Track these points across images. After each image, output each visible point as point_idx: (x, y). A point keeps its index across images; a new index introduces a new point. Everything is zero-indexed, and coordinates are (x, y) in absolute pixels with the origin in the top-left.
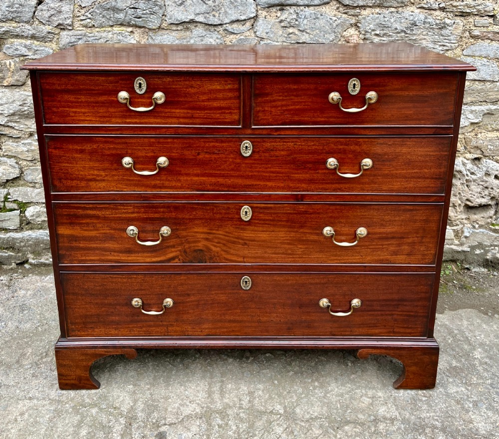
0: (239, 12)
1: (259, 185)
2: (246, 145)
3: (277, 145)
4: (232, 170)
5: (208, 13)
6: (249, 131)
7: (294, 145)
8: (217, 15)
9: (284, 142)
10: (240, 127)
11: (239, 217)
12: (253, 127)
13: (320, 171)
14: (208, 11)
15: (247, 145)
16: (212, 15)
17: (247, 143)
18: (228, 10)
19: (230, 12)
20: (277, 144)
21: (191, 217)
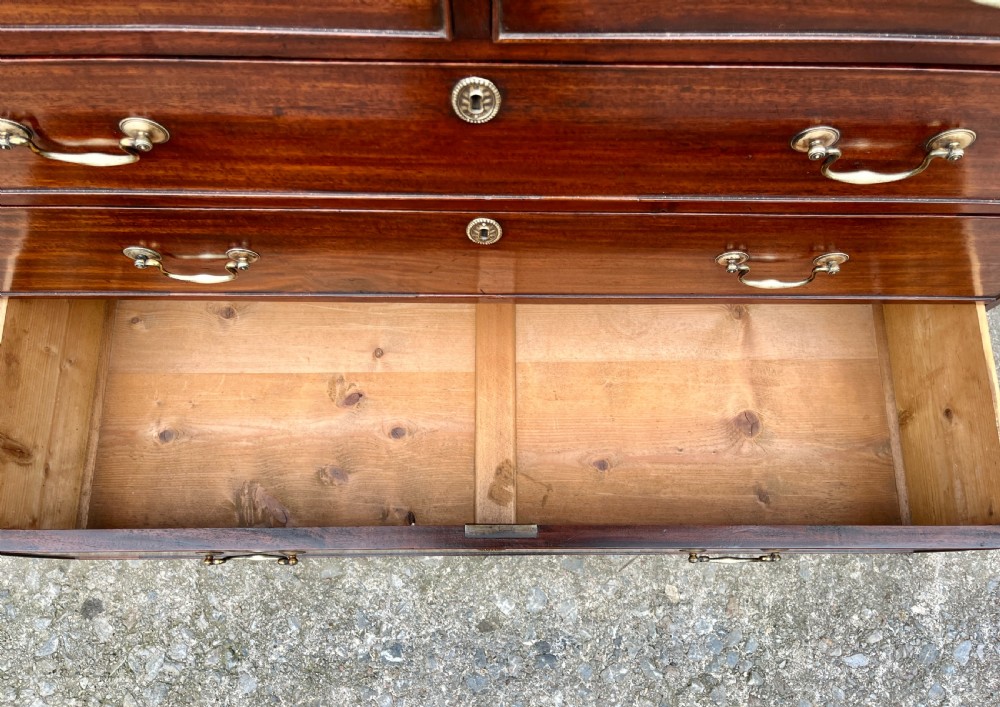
1: (528, 182)
2: (474, 92)
3: (608, 92)
4: (426, 151)
6: (487, 51)
7: (684, 90)
9: (640, 82)
10: (441, 34)
11: (462, 235)
12: (503, 37)
13: (760, 156)
15: (478, 92)
17: (476, 86)
20: (610, 87)
21: (311, 234)
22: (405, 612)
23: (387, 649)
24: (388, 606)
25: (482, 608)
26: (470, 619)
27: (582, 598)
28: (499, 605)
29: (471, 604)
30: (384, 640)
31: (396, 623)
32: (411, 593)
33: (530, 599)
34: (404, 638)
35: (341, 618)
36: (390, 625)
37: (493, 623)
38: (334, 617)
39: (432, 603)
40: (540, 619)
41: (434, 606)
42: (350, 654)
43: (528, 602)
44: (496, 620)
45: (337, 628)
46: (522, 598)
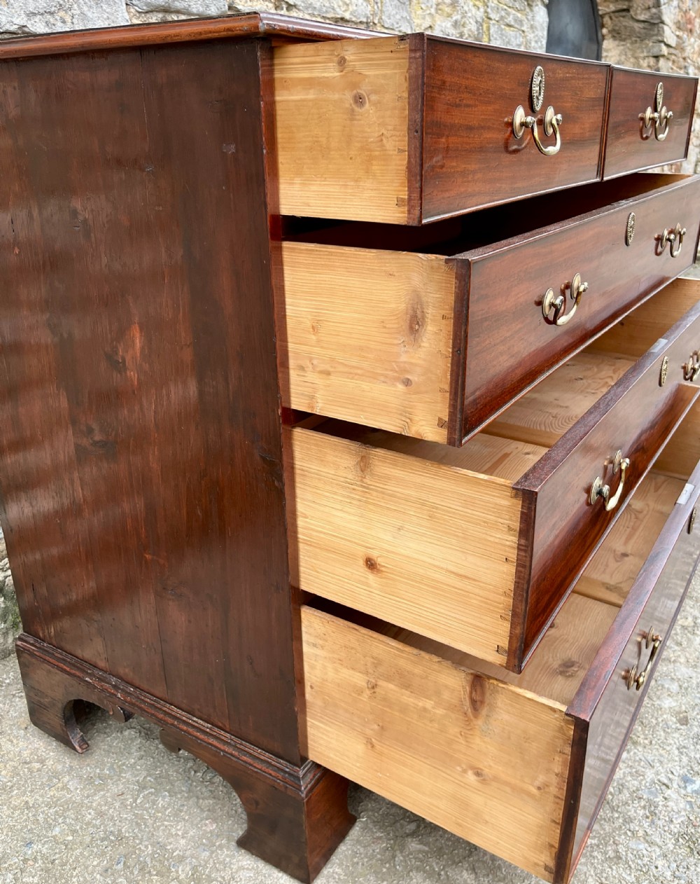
0: (105, 17)
5: (52, 13)
8: (68, 19)
14: (53, 9)
16: (58, 18)
18: (85, 9)
19: (89, 14)
22: (653, 761)
23: (686, 787)
24: (643, 770)
25: (665, 716)
26: (674, 726)
27: (675, 662)
28: (666, 706)
29: (660, 720)
30: (675, 786)
31: (662, 771)
32: (636, 751)
33: (666, 686)
34: (678, 771)
35: (644, 807)
36: (663, 775)
37: (681, 715)
38: (641, 812)
39: (651, 742)
40: (686, 689)
41: (653, 742)
42: (683, 813)
43: (668, 689)
44: (680, 713)
45: (653, 813)
46: (665, 690)
